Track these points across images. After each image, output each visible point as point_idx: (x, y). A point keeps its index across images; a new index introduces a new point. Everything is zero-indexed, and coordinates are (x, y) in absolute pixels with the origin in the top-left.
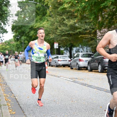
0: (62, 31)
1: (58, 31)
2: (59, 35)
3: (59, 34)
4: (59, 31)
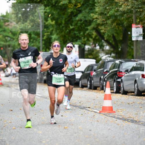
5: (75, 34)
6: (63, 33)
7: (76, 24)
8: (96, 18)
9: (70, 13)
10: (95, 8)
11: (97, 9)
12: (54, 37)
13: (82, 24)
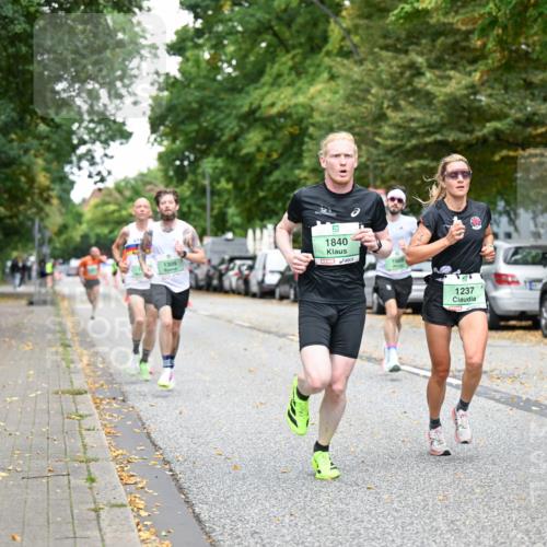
0: (406, 130)
1: (387, 130)
2: (389, 151)
3: (389, 142)
4: (393, 131)
5: (268, 206)
6: (247, 205)
7: (270, 189)
8: (306, 178)
9: (258, 170)
10: (302, 161)
11: (306, 162)
12: (231, 211)
13: (279, 189)
